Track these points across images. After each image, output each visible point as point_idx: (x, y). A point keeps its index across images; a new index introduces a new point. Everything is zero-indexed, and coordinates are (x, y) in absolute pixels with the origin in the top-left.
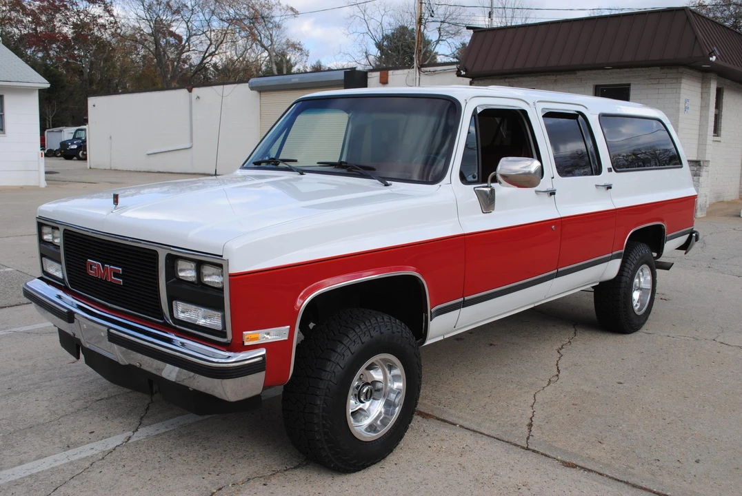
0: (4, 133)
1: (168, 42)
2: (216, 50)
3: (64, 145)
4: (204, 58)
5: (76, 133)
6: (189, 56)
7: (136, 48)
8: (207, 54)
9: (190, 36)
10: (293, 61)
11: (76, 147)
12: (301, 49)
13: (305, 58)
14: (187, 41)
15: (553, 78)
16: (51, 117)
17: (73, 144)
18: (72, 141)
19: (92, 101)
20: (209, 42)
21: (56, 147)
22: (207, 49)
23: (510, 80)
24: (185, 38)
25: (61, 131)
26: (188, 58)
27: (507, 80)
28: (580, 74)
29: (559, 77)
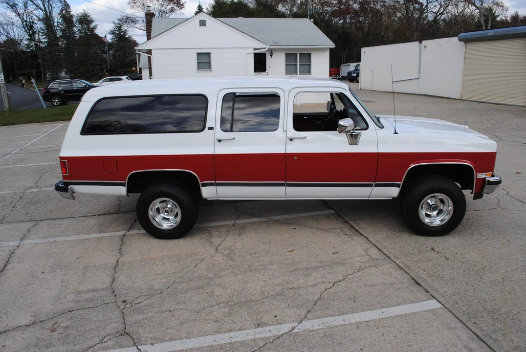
0: (310, 74)
1: (414, 8)
2: (444, 11)
3: (349, 73)
4: (436, 17)
5: (356, 67)
6: (427, 15)
7: (395, 13)
8: (438, 14)
9: (428, 3)
10: (497, 14)
11: (356, 75)
12: (503, 6)
13: (505, 11)
14: (426, 6)
16: (344, 57)
17: (354, 73)
18: (354, 72)
19: (363, 50)
20: (439, 6)
21: (346, 75)
22: (438, 11)
24: (425, 4)
25: (349, 65)
26: (427, 16)
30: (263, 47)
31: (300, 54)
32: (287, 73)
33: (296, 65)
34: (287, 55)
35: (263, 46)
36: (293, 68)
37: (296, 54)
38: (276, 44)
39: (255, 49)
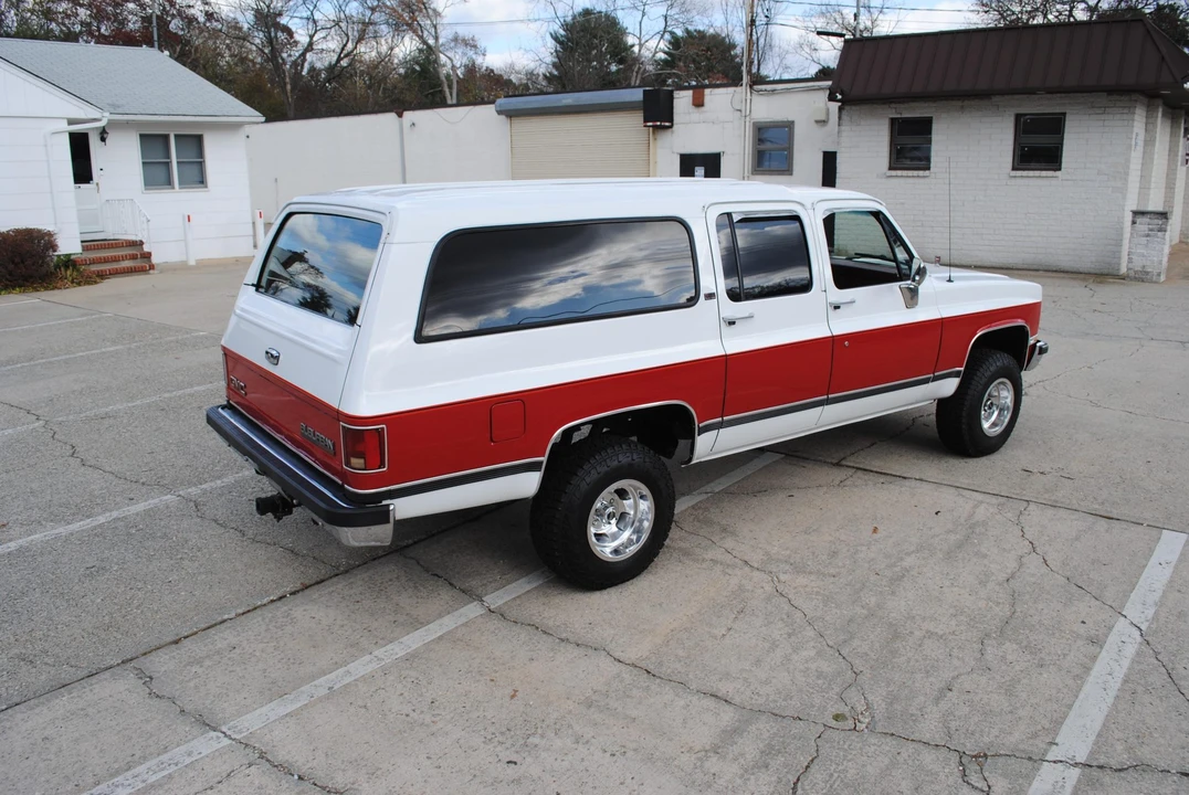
0: (206, 187)
15: (960, 103)
23: (897, 105)
27: (893, 105)
28: (996, 99)
29: (966, 103)
30: (90, 116)
31: (176, 136)
32: (150, 183)
33: (168, 165)
34: (142, 136)
35: (92, 113)
36: (161, 171)
37: (166, 138)
38: (120, 111)
39: (71, 122)
